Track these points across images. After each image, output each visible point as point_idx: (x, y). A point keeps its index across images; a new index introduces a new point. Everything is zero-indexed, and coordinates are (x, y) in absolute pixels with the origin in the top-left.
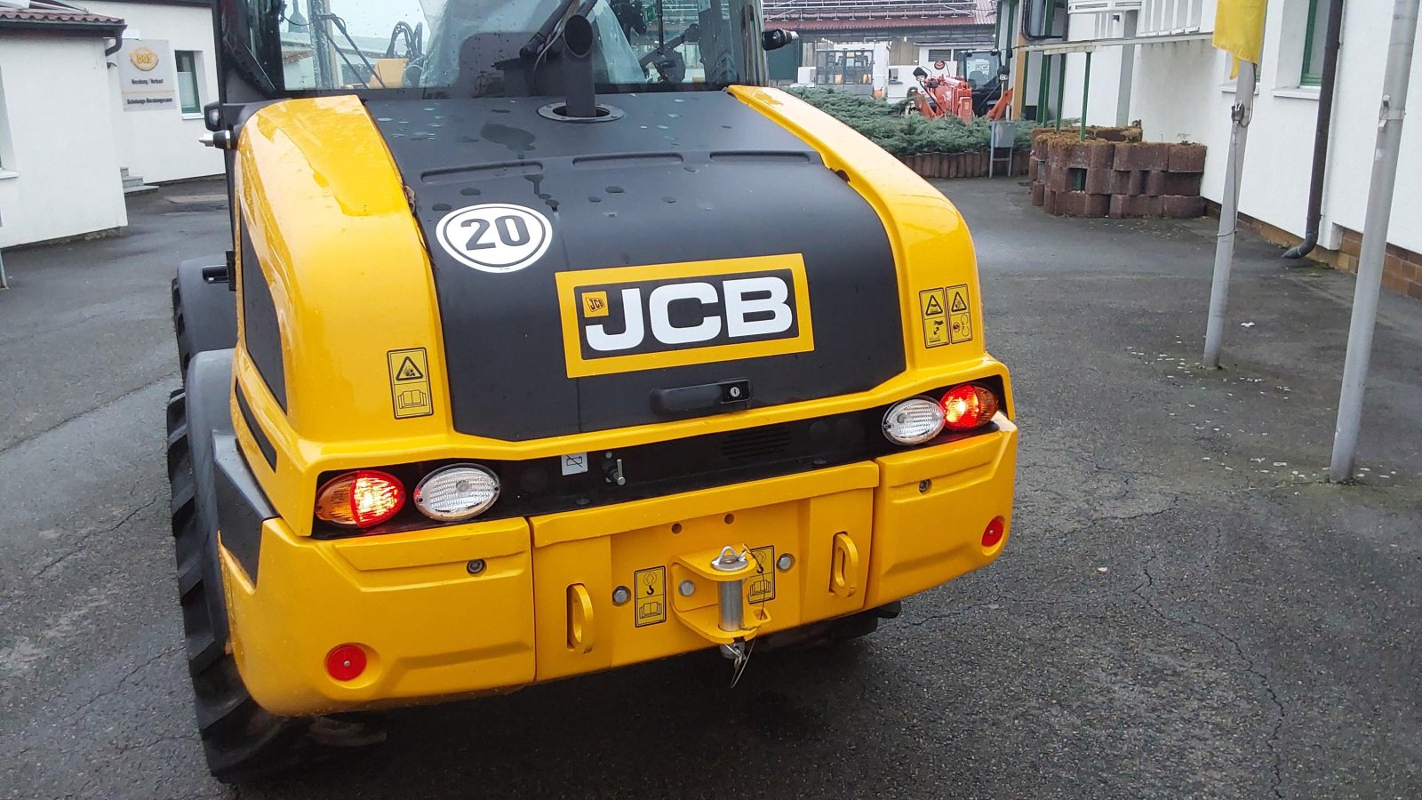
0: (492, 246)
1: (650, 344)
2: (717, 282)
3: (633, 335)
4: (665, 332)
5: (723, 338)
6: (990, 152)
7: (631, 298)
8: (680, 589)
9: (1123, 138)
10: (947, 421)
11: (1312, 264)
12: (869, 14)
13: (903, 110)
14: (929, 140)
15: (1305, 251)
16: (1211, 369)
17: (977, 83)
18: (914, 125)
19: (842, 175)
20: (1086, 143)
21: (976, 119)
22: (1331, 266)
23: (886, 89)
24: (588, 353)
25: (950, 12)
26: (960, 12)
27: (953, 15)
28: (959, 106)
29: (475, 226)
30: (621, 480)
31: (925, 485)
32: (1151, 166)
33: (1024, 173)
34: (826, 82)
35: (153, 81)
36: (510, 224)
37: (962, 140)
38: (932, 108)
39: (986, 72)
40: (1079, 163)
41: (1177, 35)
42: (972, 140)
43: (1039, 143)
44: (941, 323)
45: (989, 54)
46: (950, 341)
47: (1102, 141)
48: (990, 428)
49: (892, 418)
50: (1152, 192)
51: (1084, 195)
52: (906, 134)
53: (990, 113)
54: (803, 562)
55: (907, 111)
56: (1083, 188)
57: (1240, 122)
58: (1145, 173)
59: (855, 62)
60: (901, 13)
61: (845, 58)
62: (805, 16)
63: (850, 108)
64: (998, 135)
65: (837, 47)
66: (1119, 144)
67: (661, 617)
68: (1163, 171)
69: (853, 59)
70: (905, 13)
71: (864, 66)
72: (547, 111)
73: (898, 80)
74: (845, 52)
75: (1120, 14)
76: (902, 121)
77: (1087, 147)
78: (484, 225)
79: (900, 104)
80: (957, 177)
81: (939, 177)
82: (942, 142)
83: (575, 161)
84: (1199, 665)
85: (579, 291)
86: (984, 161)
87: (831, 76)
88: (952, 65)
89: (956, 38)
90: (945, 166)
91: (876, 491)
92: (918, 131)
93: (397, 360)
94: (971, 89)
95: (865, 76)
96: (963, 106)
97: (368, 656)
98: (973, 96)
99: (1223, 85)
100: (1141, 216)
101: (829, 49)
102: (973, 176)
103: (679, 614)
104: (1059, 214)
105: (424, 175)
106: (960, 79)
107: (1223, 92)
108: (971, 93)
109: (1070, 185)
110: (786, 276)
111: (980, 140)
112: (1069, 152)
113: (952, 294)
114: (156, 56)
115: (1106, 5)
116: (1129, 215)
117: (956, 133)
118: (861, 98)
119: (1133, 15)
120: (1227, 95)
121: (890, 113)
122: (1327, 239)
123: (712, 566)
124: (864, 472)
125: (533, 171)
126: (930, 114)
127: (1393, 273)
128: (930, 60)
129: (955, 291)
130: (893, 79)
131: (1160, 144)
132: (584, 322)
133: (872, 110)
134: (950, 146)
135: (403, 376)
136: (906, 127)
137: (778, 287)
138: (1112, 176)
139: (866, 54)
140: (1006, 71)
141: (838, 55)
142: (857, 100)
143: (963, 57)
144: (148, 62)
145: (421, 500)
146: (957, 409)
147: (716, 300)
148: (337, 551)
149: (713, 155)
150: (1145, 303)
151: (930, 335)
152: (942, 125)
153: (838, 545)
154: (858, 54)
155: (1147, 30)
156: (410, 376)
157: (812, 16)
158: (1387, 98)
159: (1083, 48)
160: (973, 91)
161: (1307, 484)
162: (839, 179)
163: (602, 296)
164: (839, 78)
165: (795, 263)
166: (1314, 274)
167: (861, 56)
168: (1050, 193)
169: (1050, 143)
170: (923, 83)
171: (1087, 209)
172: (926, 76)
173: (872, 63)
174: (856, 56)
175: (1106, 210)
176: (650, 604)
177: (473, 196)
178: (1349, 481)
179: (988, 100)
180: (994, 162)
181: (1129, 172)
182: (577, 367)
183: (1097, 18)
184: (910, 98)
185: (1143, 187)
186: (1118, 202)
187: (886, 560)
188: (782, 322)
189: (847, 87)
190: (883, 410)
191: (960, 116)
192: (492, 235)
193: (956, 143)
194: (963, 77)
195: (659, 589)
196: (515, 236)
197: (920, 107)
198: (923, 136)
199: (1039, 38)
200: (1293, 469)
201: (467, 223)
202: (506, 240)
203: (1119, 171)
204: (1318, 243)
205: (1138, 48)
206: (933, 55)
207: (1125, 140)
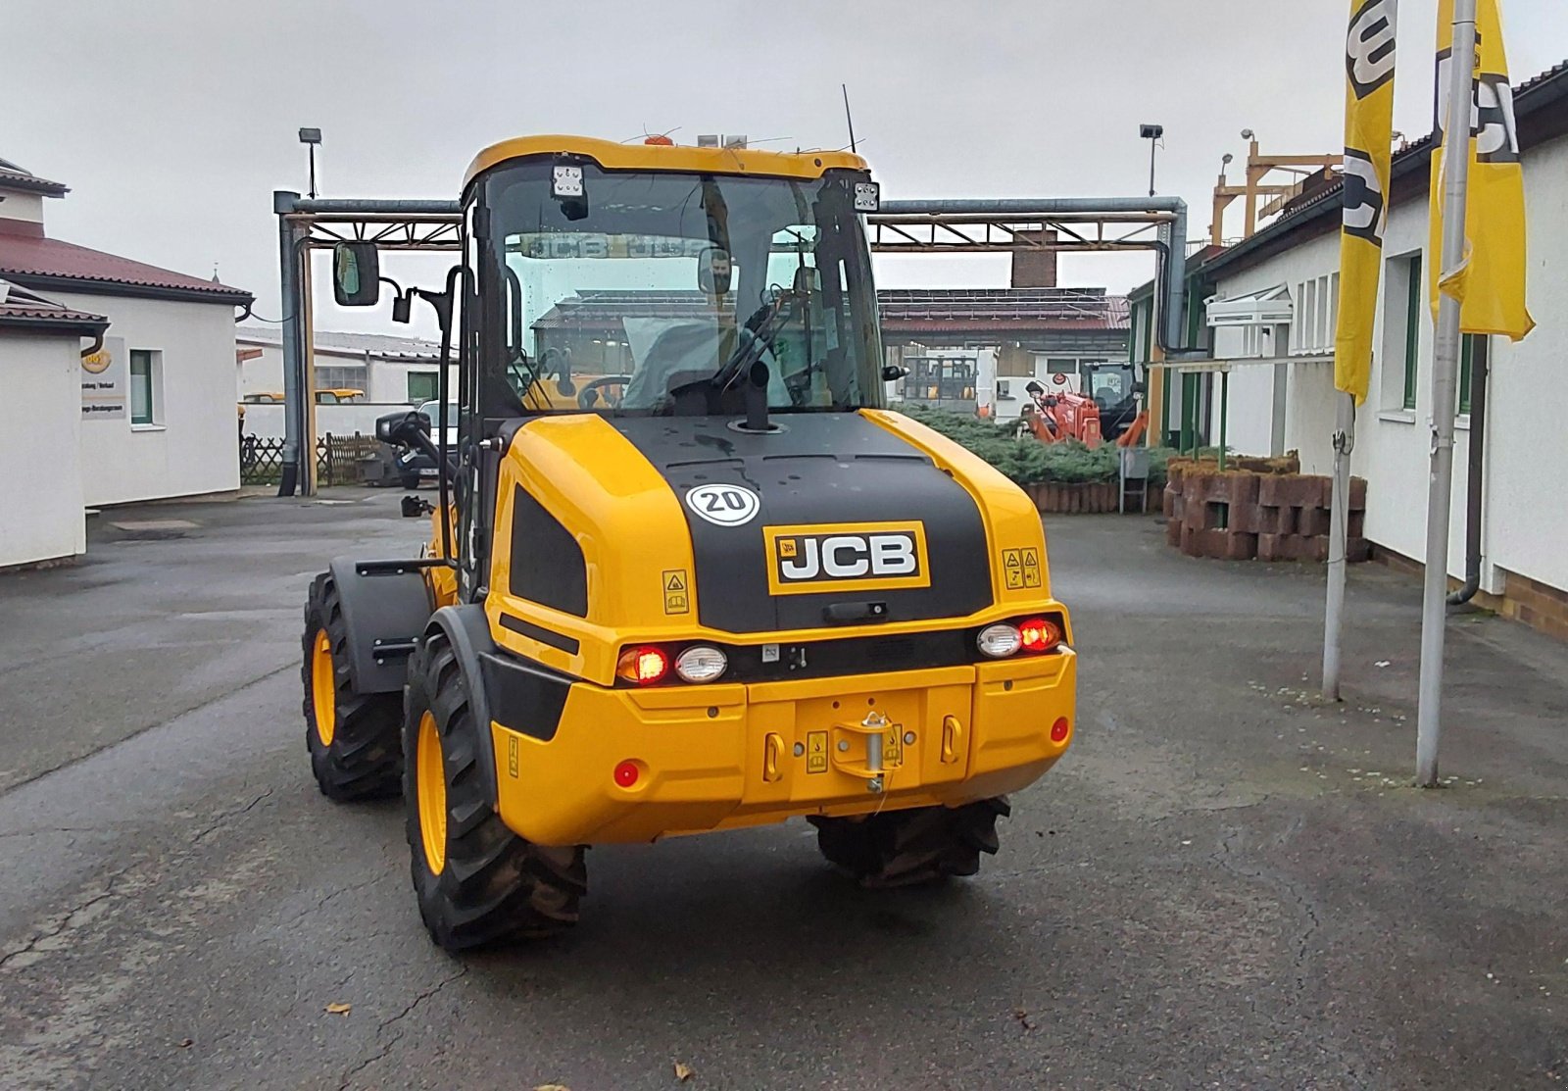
0: (723, 509)
1: (822, 575)
2: (866, 537)
3: (811, 570)
4: (832, 568)
5: (869, 574)
6: (1119, 484)
7: (811, 545)
8: (839, 746)
9: (1269, 469)
10: (1023, 644)
11: (1476, 610)
12: (971, 313)
13: (1015, 432)
14: (1045, 467)
15: (1467, 597)
16: (1332, 700)
17: (1107, 402)
18: (1027, 450)
19: (948, 473)
20: (1226, 474)
21: (1105, 444)
22: (1497, 613)
23: (994, 406)
24: (783, 579)
25: (1076, 313)
26: (1088, 313)
27: (1078, 316)
28: (1084, 428)
29: (710, 498)
30: (804, 663)
31: (1008, 685)
32: (1303, 501)
33: (1159, 509)
34: (917, 395)
35: (102, 386)
36: (732, 496)
37: (1085, 468)
38: (1050, 430)
39: (1117, 389)
40: (1219, 496)
41: (1318, 355)
42: (1097, 468)
43: (1173, 472)
44: (1018, 573)
45: (1121, 368)
46: (1025, 585)
47: (1246, 472)
48: (1054, 651)
49: (984, 636)
50: (1306, 531)
51: (1226, 533)
52: (1016, 460)
53: (1123, 437)
54: (923, 740)
55: (1019, 434)
56: (1225, 526)
57: (1342, 451)
58: (1297, 510)
59: (953, 372)
60: (1013, 313)
61: (940, 367)
62: (889, 314)
63: (948, 429)
64: (1129, 463)
65: (930, 353)
66: (1264, 476)
67: (824, 768)
68: (1317, 508)
69: (951, 369)
70: (1017, 313)
71: (966, 376)
72: (734, 425)
73: (1010, 395)
74: (940, 360)
75: (1271, 328)
76: (1012, 444)
77: (1228, 478)
78: (715, 497)
79: (1010, 424)
80: (1079, 513)
81: (1059, 511)
82: (1061, 470)
83: (765, 459)
84: (1256, 899)
85: (778, 539)
86: (1113, 494)
87: (923, 389)
88: (1074, 379)
89: (1083, 345)
90: (1065, 499)
91: (974, 686)
92: (1031, 457)
93: (669, 577)
94: (1097, 409)
95: (966, 390)
96: (1089, 429)
97: (639, 770)
98: (1101, 418)
99: (1382, 411)
100: (1294, 560)
101: (921, 356)
102: (1100, 512)
103: (837, 765)
104: (1198, 555)
105: (668, 466)
106: (1085, 397)
107: (1381, 420)
108: (1098, 414)
109: (1210, 523)
110: (911, 535)
111: (1107, 469)
112: (1207, 483)
113: (1025, 554)
114: (108, 356)
115: (1250, 318)
116: (1280, 558)
117: (1077, 460)
118: (961, 416)
119: (1284, 328)
120: (1385, 423)
121: (997, 435)
122: (1488, 583)
123: (863, 725)
124: (964, 673)
125: (738, 465)
126: (1048, 438)
127: (1555, 618)
128: (1049, 372)
129: (1028, 551)
130: (1002, 394)
131: (1312, 477)
132: (781, 559)
133: (975, 431)
134: (1070, 475)
135: (672, 587)
136: (1016, 452)
137: (906, 543)
138: (1258, 513)
139: (967, 362)
140: (1143, 388)
141: (932, 363)
142: (957, 419)
143: (1088, 372)
144: (98, 363)
145: (680, 666)
146: (1032, 636)
147: (865, 549)
148: (629, 695)
149: (857, 457)
150: (1277, 644)
151: (1010, 580)
152: (1062, 450)
153: (948, 724)
154: (957, 362)
155: (1300, 347)
156: (676, 587)
157: (898, 314)
158: (1435, 428)
159: (1218, 368)
160: (1100, 411)
161: (1394, 788)
162: (946, 476)
163: (792, 542)
164: (933, 391)
165: (917, 527)
166: (1474, 620)
167: (961, 365)
168: (1187, 531)
169: (1184, 473)
170: (1039, 401)
171: (1230, 549)
172: (1042, 392)
173: (976, 373)
174: (954, 365)
175: (1253, 551)
176: (817, 757)
177: (702, 480)
178: (1433, 785)
179: (1120, 422)
180: (1126, 496)
181: (1277, 508)
182: (775, 588)
183: (1246, 332)
184: (1024, 418)
185: (1295, 528)
186: (1267, 542)
187: (981, 738)
188: (908, 566)
189: (943, 403)
190: (978, 630)
191: (1084, 441)
192: (721, 503)
193: (1078, 472)
194: (1088, 394)
195: (823, 748)
196: (736, 504)
197: (1035, 428)
198: (1038, 463)
199: (1180, 351)
200: (1384, 777)
201: (704, 496)
202: (731, 506)
203: (1266, 507)
204: (1481, 587)
205: (1291, 367)
206: (1052, 366)
207: (1271, 471)
